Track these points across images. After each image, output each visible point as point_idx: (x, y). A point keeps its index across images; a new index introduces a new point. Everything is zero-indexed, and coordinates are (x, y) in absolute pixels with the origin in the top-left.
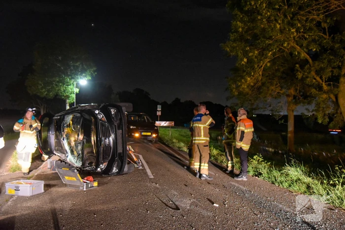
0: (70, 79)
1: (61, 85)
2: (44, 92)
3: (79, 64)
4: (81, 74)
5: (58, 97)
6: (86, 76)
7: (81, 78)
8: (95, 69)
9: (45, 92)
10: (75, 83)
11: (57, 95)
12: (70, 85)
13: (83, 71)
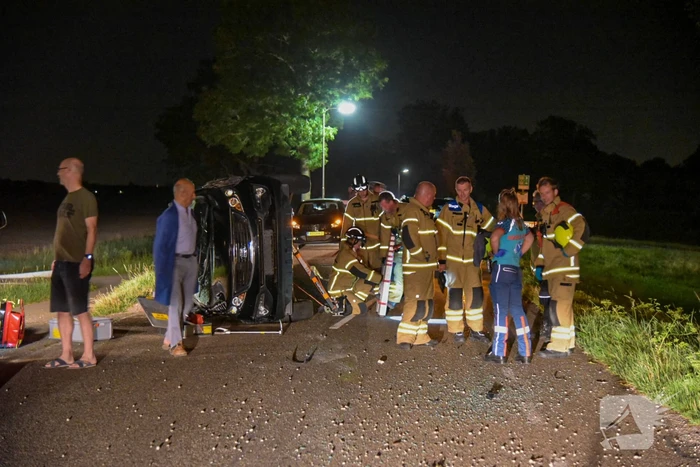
0: (311, 101)
1: (286, 118)
2: (240, 140)
3: (338, 56)
4: (342, 86)
5: (277, 152)
6: (354, 91)
7: (342, 96)
8: (383, 66)
9: (243, 137)
10: (324, 111)
11: (274, 146)
12: (313, 117)
13: (349, 75)
